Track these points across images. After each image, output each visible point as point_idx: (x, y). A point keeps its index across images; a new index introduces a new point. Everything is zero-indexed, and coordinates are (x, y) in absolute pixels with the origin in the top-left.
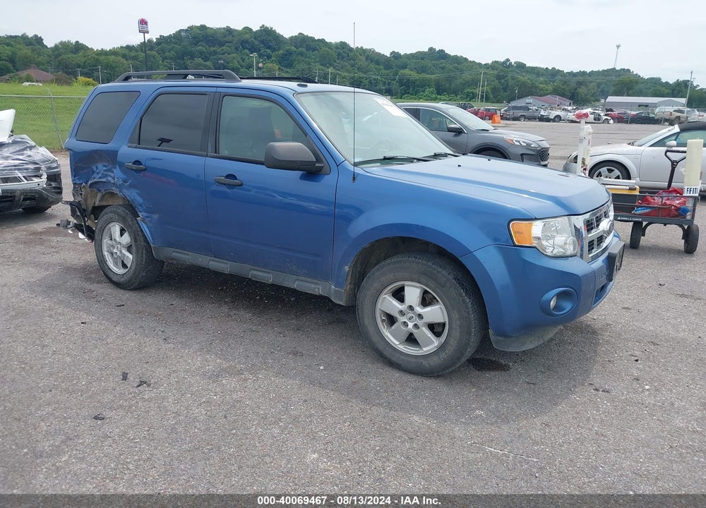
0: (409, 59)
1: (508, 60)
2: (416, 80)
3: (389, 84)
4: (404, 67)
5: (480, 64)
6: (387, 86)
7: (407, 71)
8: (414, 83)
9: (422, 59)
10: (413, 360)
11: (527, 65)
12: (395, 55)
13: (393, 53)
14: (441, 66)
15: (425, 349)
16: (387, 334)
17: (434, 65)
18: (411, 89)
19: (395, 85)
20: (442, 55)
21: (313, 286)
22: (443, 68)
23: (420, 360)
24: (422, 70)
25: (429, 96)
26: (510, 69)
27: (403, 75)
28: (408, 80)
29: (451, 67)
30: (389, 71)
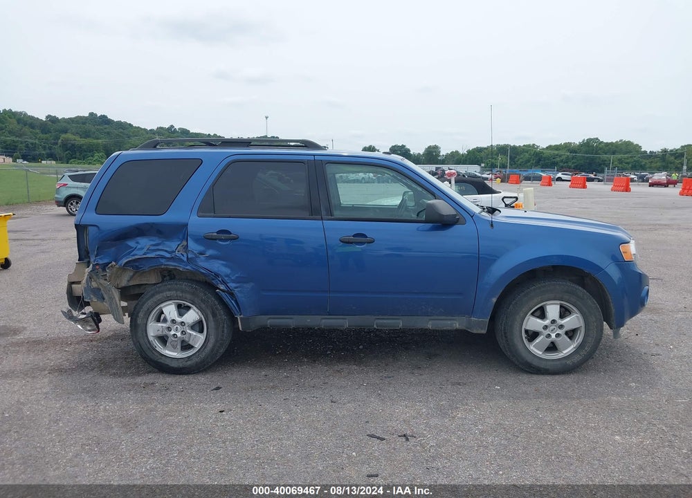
0: (68, 123)
1: (172, 126)
2: (83, 145)
3: (50, 148)
4: (65, 132)
5: (145, 130)
6: (48, 151)
7: (69, 136)
8: (80, 147)
9: (84, 123)
10: (558, 363)
11: (191, 131)
12: (52, 120)
13: (48, 117)
14: (105, 131)
15: (564, 352)
16: (532, 347)
17: (98, 130)
18: (78, 154)
19: (57, 150)
20: (104, 120)
21: (449, 322)
22: (108, 133)
23: (564, 362)
24: (86, 135)
25: (99, 161)
26: (175, 135)
27: (67, 140)
28: (73, 145)
29: (116, 132)
30: (47, 135)
